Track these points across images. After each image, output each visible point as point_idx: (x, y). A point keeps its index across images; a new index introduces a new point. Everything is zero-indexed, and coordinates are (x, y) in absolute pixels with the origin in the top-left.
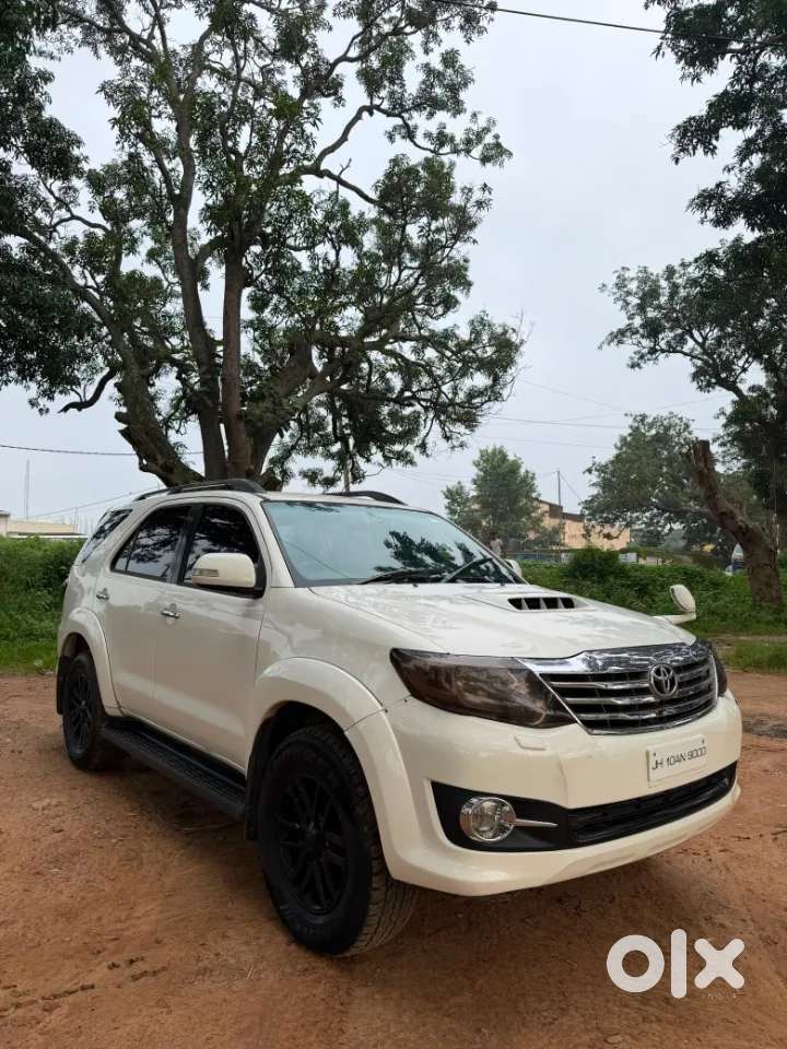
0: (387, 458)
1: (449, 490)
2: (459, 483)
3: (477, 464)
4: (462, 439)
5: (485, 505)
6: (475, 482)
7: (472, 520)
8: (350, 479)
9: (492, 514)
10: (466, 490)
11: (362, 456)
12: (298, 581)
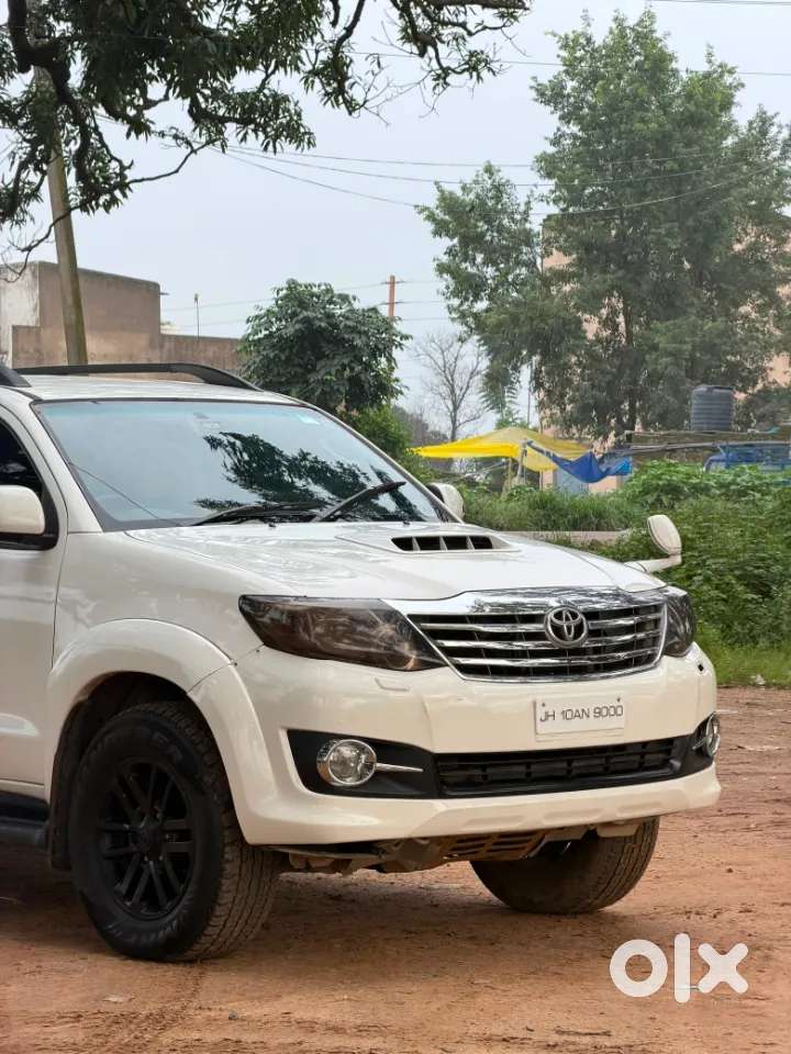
0: (198, 115)
1: (449, 202)
2: (489, 170)
3: (551, 95)
4: (474, 44)
5: (591, 255)
6: (548, 166)
7: (543, 316)
8: (75, 199)
9: (625, 296)
10: (521, 196)
11: (116, 114)
12: (109, 524)
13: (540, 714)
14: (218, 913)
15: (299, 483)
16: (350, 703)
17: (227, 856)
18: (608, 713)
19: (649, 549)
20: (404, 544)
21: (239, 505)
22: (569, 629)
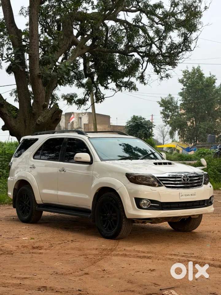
0: (117, 86)
1: (163, 100)
2: (170, 95)
3: (181, 81)
4: (167, 72)
5: (189, 110)
6: (181, 94)
7: (180, 121)
8: (95, 101)
9: (195, 118)
10: (175, 100)
11: (102, 85)
12: (102, 160)
13: (181, 195)
14: (122, 231)
15: (136, 152)
16: (146, 193)
17: (123, 220)
18: (193, 195)
19: (200, 165)
20: (156, 164)
21: (125, 156)
22: (186, 179)
